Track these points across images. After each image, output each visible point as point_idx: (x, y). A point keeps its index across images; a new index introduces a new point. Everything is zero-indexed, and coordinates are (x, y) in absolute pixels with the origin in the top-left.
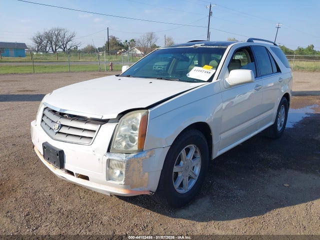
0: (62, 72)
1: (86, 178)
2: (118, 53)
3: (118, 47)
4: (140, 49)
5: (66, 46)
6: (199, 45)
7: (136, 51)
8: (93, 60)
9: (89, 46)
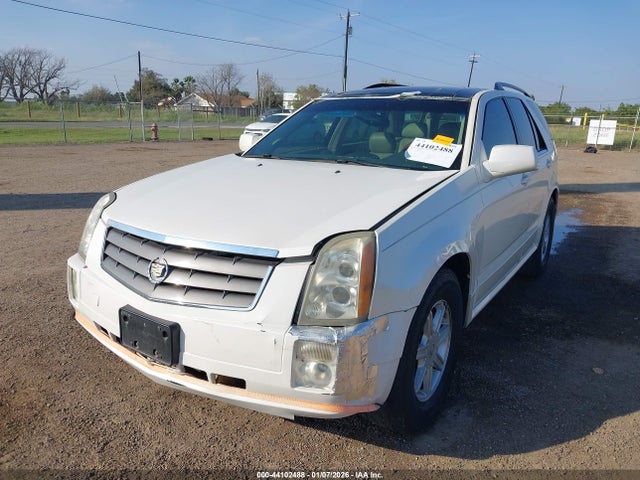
0: (48, 144)
1: (240, 383)
2: (160, 104)
3: (160, 93)
4: (206, 96)
5: (45, 89)
6: (410, 95)
7: (198, 100)
8: (108, 119)
9: (95, 88)
